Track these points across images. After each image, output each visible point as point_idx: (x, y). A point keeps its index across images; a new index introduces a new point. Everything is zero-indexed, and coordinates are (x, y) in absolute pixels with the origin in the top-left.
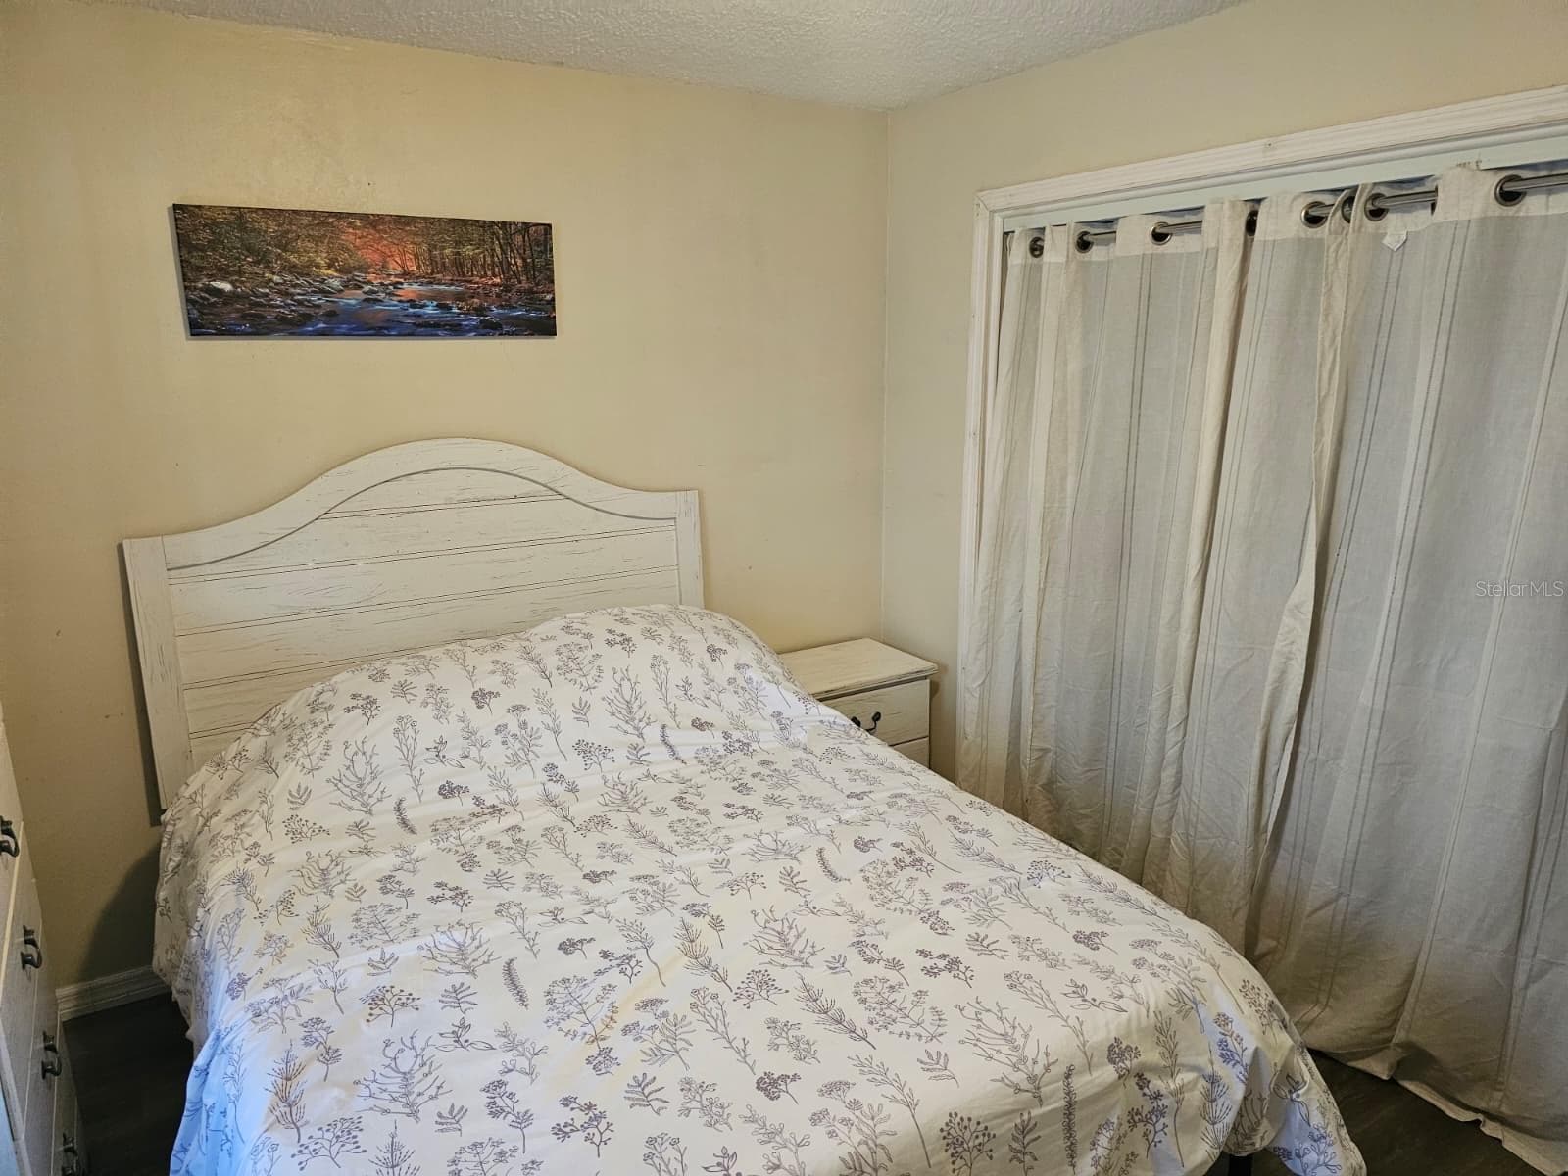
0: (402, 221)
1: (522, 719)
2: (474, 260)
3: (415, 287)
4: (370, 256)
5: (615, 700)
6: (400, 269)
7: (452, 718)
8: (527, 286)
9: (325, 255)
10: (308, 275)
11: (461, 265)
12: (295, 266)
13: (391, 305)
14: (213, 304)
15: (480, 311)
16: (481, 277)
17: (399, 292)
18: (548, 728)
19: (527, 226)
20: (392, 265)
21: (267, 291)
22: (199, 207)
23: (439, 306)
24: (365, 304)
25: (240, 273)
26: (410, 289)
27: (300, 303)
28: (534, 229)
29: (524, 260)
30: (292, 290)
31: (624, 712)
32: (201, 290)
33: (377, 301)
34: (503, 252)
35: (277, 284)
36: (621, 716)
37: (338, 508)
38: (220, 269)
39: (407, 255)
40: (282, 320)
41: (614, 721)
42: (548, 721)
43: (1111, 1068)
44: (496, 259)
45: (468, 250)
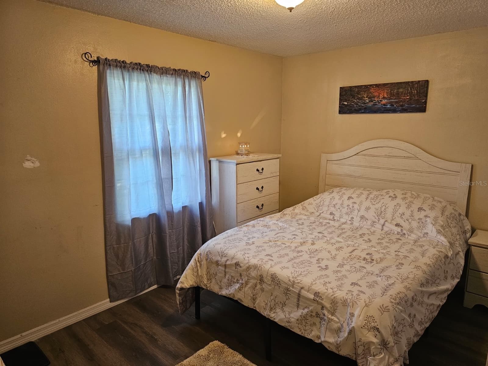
0: (385, 85)
1: (353, 205)
2: (402, 92)
3: (386, 101)
4: (376, 94)
5: (378, 210)
6: (382, 96)
7: (341, 200)
8: (417, 98)
9: (366, 95)
10: (362, 100)
11: (398, 94)
12: (359, 98)
13: (379, 106)
14: (343, 107)
15: (402, 106)
16: (404, 97)
17: (382, 102)
18: (357, 209)
19: (419, 81)
20: (381, 95)
21: (353, 104)
22: (344, 87)
23: (391, 105)
24: (373, 106)
25: (349, 100)
26: (384, 101)
27: (359, 106)
28: (421, 82)
29: (417, 91)
30: (358, 103)
31: (379, 213)
32: (342, 104)
33: (376, 105)
34: (411, 89)
35: (356, 102)
36: (377, 214)
37: (360, 153)
38: (346, 100)
39: (385, 93)
40: (355, 110)
41: (375, 215)
42: (358, 208)
43: (313, 296)
44: (408, 92)
45: (401, 90)
